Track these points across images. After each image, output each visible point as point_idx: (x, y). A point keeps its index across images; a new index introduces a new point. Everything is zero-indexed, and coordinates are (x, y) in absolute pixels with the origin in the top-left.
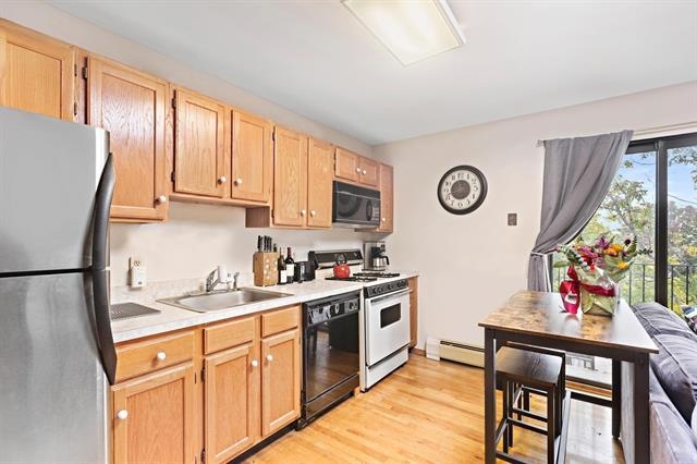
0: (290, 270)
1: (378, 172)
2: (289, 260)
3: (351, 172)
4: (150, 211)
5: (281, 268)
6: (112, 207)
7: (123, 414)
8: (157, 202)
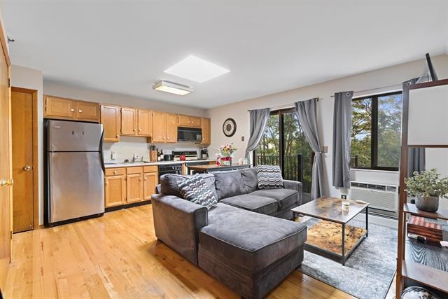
0: (162, 157)
1: (201, 121)
2: (162, 154)
3: (185, 123)
4: (115, 139)
5: (158, 156)
6: (105, 139)
7: (107, 183)
8: (117, 137)
